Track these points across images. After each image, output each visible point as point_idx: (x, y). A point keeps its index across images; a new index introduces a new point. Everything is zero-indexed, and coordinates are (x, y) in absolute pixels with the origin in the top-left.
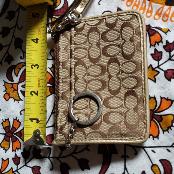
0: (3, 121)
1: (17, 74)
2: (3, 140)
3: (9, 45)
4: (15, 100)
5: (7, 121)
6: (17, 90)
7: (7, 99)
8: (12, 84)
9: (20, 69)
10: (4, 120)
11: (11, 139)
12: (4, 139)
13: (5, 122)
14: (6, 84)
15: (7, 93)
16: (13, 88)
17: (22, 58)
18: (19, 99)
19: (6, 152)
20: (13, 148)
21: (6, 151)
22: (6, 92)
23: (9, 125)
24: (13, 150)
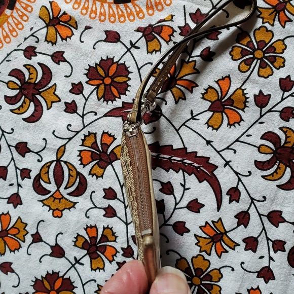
0: (75, 242)
1: (48, 182)
2: (91, 262)
3: (13, 159)
4: (69, 209)
5: (79, 238)
6: (63, 197)
7: (60, 216)
8: (52, 196)
9: (48, 172)
10: (75, 240)
11: (98, 252)
12: (91, 259)
13: (77, 240)
14: (44, 202)
15: (54, 210)
16: (57, 199)
17: (40, 160)
18: (72, 204)
19: (104, 271)
20: (108, 260)
21: (103, 269)
22: (52, 209)
23: (84, 240)
24: (111, 262)
